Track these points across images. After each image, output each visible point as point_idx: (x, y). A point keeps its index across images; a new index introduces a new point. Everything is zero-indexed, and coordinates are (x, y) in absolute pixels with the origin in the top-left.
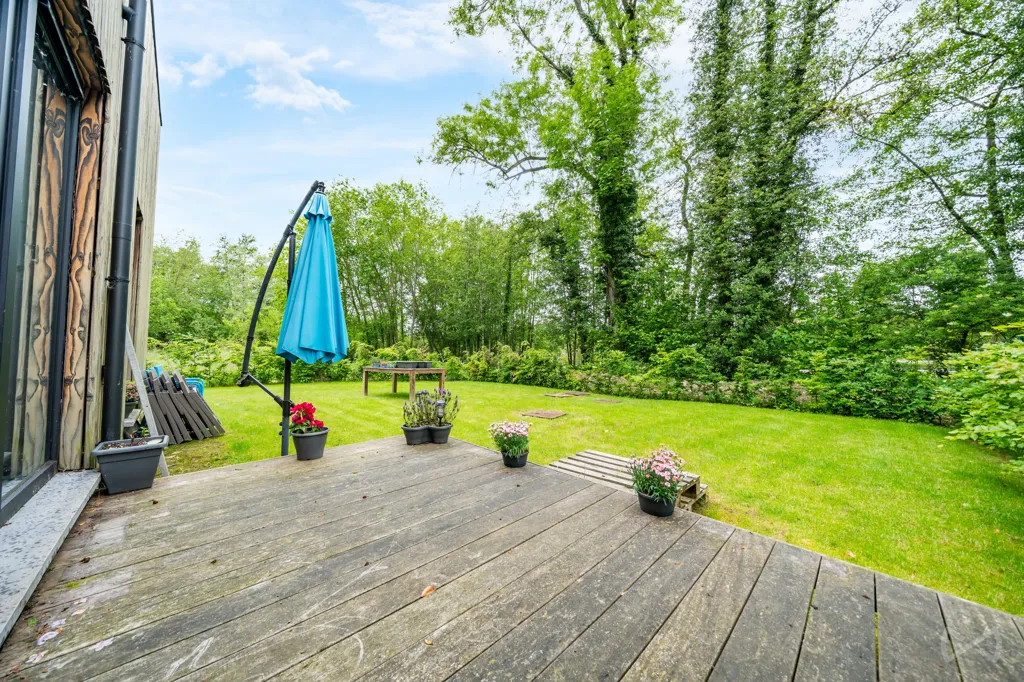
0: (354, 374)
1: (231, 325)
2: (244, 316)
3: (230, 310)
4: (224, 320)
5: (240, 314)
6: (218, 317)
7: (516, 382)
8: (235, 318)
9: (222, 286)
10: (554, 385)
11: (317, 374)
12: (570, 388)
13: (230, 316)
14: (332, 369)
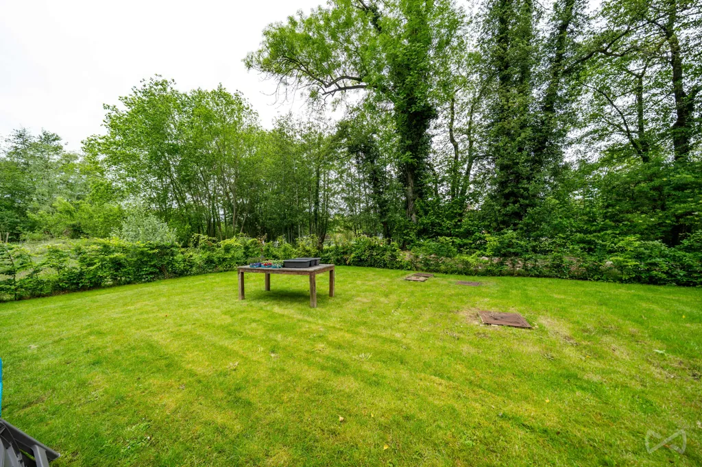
0: (199, 267)
1: (38, 219)
2: (51, 209)
3: (35, 204)
4: (29, 214)
5: (46, 207)
6: (21, 211)
7: (349, 265)
8: (41, 212)
9: (25, 181)
10: (385, 266)
11: (161, 271)
12: (401, 267)
13: (35, 210)
14: (177, 265)
